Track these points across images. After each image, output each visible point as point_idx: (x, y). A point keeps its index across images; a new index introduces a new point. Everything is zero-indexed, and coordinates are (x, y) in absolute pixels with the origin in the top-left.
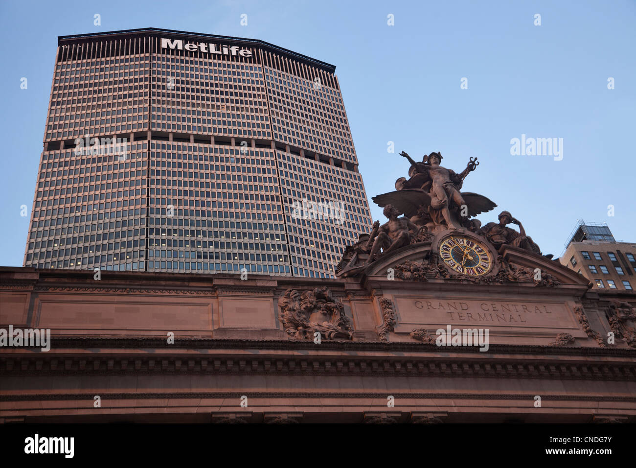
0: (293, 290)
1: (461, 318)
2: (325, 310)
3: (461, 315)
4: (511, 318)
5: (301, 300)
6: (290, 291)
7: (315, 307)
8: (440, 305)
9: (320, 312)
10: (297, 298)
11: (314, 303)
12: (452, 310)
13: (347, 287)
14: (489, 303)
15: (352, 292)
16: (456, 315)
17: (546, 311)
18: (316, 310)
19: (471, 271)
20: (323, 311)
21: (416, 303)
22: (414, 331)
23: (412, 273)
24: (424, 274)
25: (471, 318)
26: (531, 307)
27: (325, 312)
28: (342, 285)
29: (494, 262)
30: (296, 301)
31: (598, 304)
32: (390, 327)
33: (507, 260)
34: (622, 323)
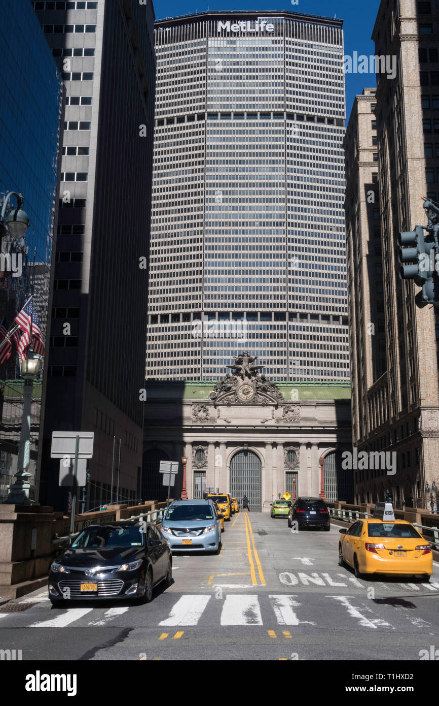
0: (196, 404)
1: (239, 414)
4: (253, 413)
7: (201, 410)
8: (234, 410)
11: (201, 408)
12: (236, 411)
14: (248, 409)
15: (211, 405)
16: (237, 413)
19: (246, 397)
21: (227, 409)
23: (228, 401)
24: (230, 401)
25: (241, 414)
27: (203, 411)
29: (253, 394)
30: (196, 407)
31: (282, 406)
32: (218, 417)
33: (258, 393)
34: (287, 412)
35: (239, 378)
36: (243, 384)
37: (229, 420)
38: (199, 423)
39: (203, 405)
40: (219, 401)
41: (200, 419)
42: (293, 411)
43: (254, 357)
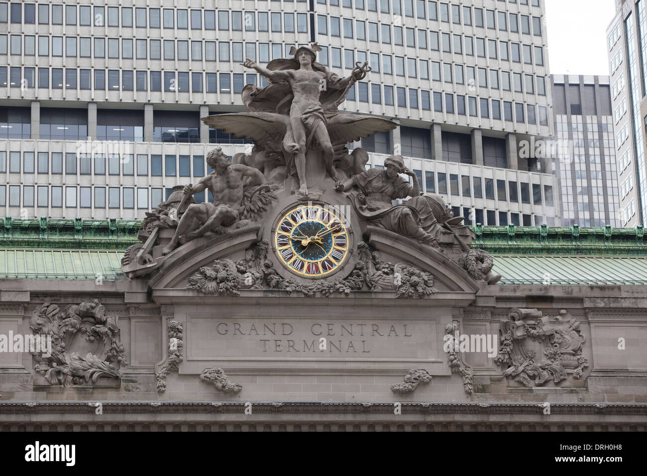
0: (51, 304)
1: (278, 349)
2: (92, 336)
3: (278, 343)
4: (351, 345)
5: (62, 318)
6: (48, 307)
7: (79, 330)
8: (254, 329)
9: (85, 337)
10: (56, 317)
11: (78, 326)
12: (269, 335)
13: (128, 299)
14: (324, 323)
15: (134, 305)
16: (271, 345)
17: (405, 333)
18: (80, 335)
19: (314, 268)
20: (89, 336)
21: (218, 325)
22: (206, 373)
23: (218, 284)
24: (235, 286)
25: (291, 349)
26: (385, 328)
27: (92, 338)
28: (121, 295)
29: (351, 252)
30: (54, 320)
31: (494, 312)
32: (173, 367)
33: (373, 247)
34: (518, 342)
35: (269, 178)
36: (294, 199)
37: (231, 383)
38: (69, 396)
39: (85, 305)
40: (173, 285)
41: (77, 377)
42: (548, 339)
43: (347, 74)
